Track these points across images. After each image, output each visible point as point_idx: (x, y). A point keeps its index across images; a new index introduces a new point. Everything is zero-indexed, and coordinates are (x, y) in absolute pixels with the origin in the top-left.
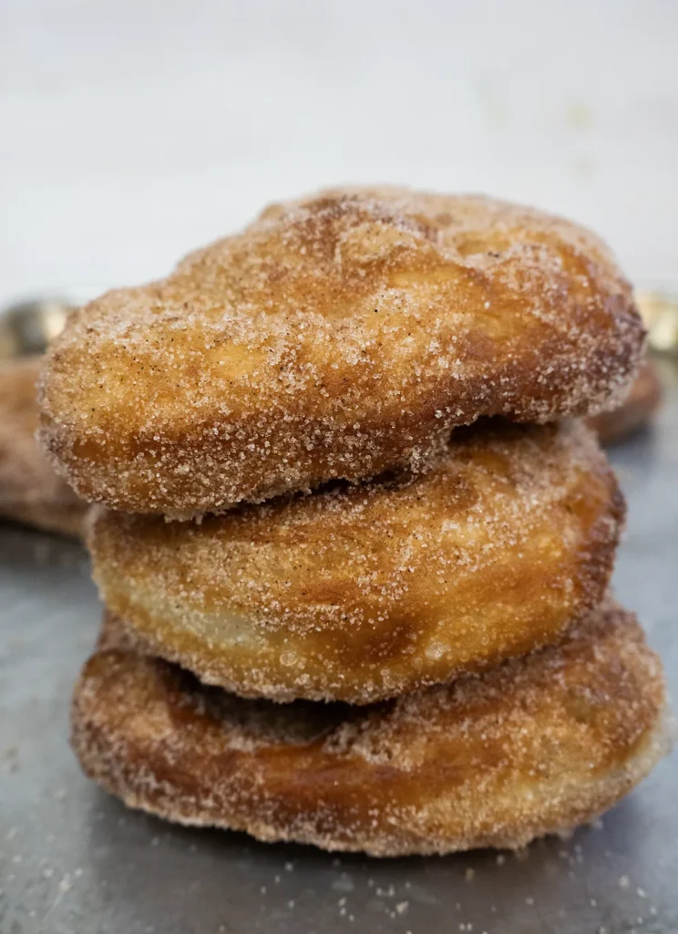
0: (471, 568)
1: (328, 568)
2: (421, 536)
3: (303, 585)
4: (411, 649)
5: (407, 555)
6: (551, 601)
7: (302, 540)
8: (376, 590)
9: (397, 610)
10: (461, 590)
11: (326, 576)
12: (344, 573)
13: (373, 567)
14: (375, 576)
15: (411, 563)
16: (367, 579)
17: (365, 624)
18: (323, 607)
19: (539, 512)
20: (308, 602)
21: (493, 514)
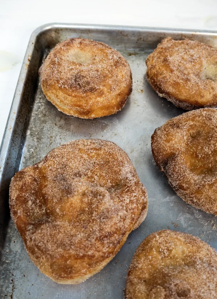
0: (100, 105)
1: (79, 102)
2: (93, 100)
3: (75, 104)
4: (89, 115)
5: (91, 103)
6: (112, 110)
7: (76, 97)
8: (85, 107)
9: (88, 110)
10: (98, 108)
11: (78, 103)
12: (81, 103)
13: (85, 103)
14: (86, 105)
15: (91, 104)
16: (84, 105)
17: (83, 111)
18: (78, 108)
19: (114, 96)
20: (75, 106)
21: (106, 97)
